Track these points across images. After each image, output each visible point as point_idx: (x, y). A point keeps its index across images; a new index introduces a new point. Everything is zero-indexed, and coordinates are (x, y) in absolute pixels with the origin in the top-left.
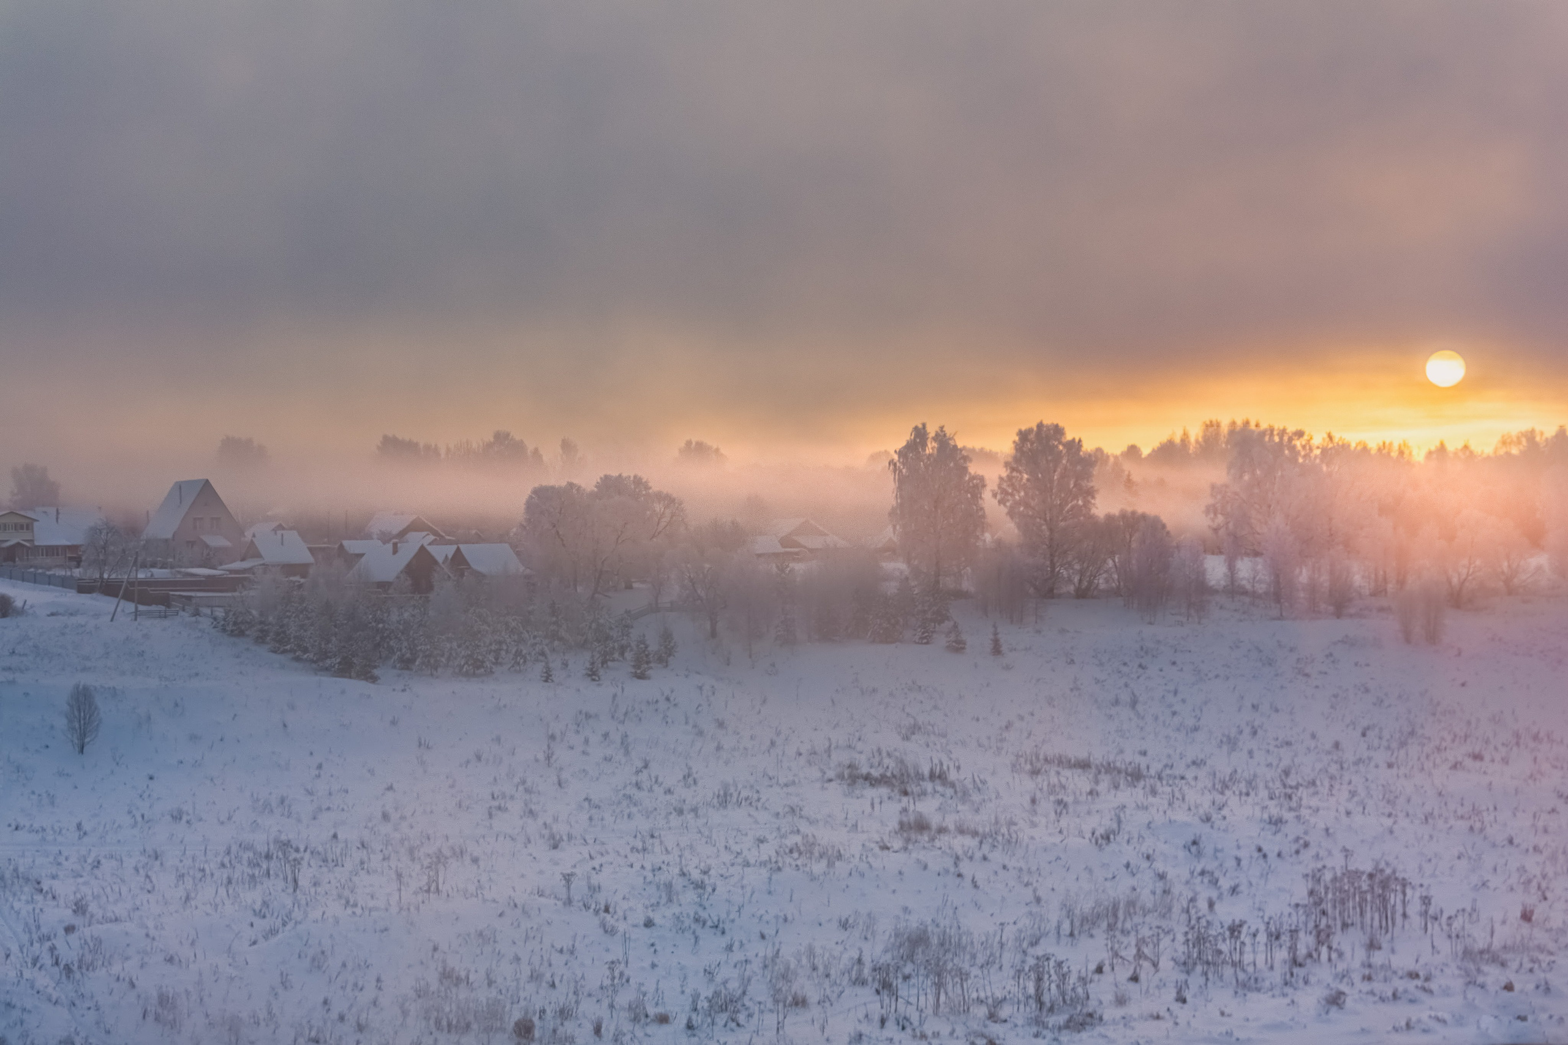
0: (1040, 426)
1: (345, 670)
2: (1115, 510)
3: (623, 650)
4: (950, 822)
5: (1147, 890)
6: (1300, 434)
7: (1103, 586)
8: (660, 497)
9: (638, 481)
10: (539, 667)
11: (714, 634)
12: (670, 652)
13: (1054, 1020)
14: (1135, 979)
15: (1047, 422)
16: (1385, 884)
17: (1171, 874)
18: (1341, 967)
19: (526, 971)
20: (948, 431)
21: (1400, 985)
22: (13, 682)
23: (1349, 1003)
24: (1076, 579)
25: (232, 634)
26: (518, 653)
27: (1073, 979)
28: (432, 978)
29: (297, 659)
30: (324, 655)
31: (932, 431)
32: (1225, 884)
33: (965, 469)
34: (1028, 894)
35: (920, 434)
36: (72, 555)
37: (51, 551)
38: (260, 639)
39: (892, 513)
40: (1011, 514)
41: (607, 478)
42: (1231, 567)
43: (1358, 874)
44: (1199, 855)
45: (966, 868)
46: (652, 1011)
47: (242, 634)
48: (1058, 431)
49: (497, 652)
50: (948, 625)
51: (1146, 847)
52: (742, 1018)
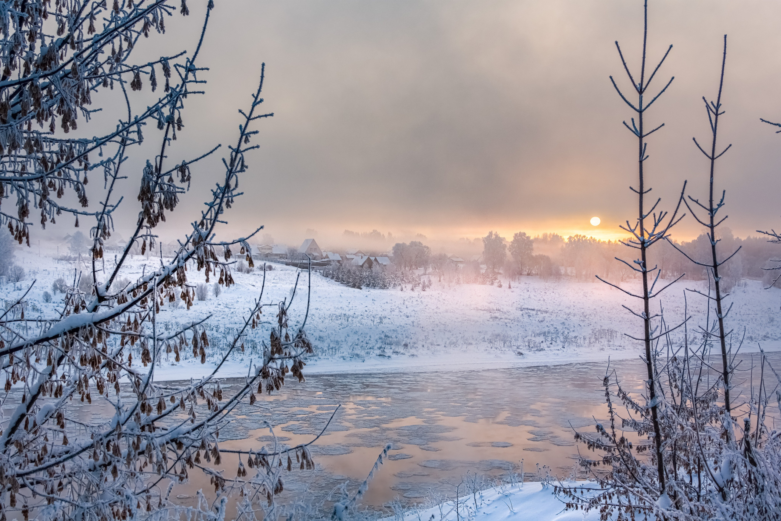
0: (520, 233)
1: (354, 286)
2: (537, 254)
3: (419, 283)
4: (503, 317)
5: (552, 330)
6: (584, 237)
7: (534, 273)
8: (425, 247)
9: (420, 243)
10: (400, 288)
11: (440, 281)
12: (430, 284)
13: (533, 349)
14: (551, 344)
15: (522, 231)
16: (611, 332)
17: (558, 328)
18: (602, 344)
19: (404, 336)
20: (498, 233)
21: (618, 348)
22: (276, 286)
23: (605, 350)
24: (527, 271)
25: (325, 276)
26: (395, 284)
27: (537, 343)
28: (383, 336)
29: (342, 283)
30: (349, 282)
31: (494, 233)
32: (571, 330)
33: (502, 243)
34: (524, 329)
35: (491, 233)
36: (281, 256)
37: (276, 255)
38: (332, 278)
39: (483, 253)
40: (512, 254)
41: (412, 242)
42: (566, 270)
43: (605, 330)
44: (564, 325)
45: (508, 324)
46: (435, 344)
47: (327, 277)
48: (524, 234)
49: (389, 284)
50: (497, 281)
51: (551, 323)
52: (457, 345)
